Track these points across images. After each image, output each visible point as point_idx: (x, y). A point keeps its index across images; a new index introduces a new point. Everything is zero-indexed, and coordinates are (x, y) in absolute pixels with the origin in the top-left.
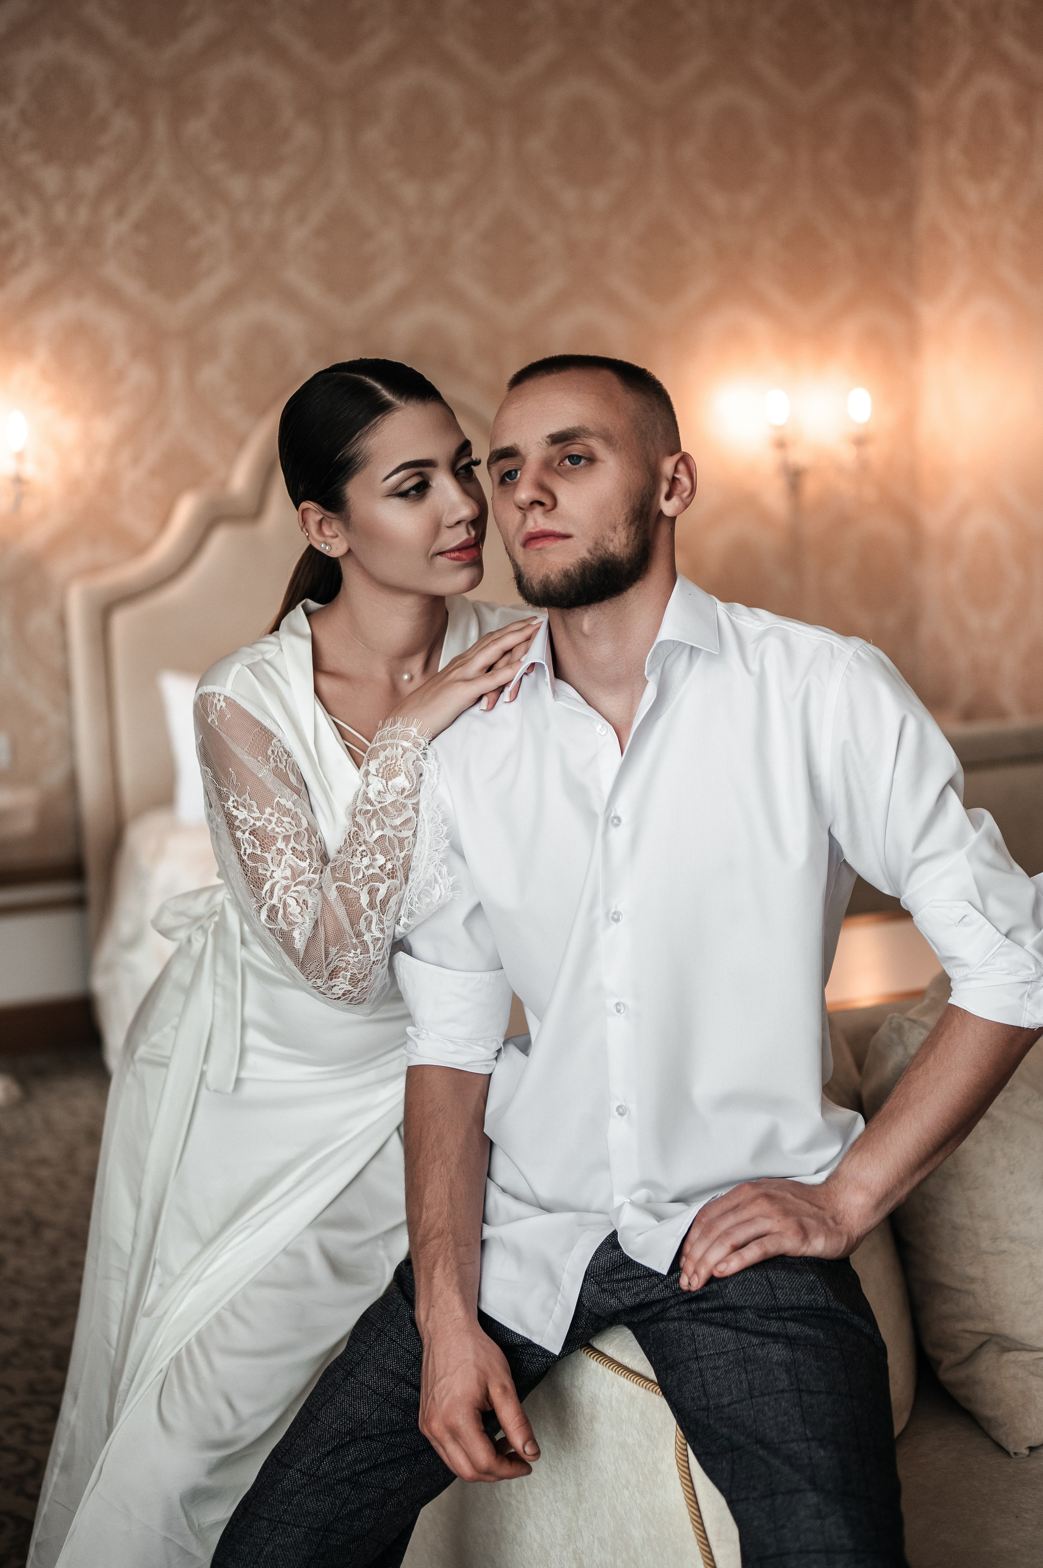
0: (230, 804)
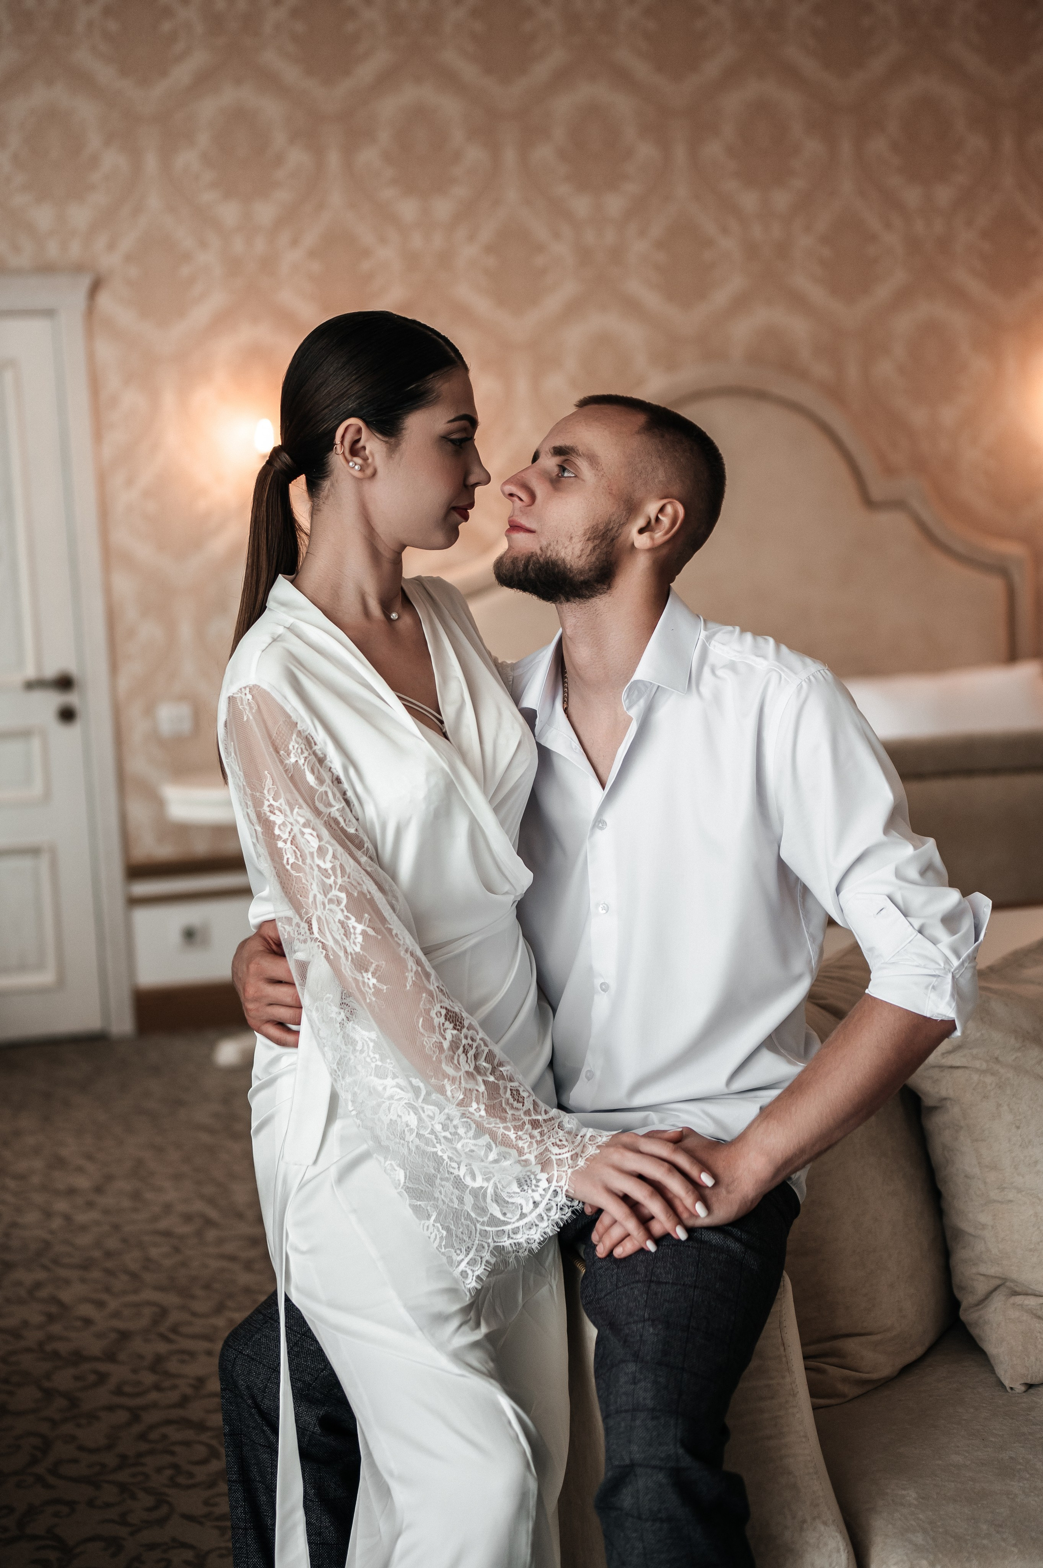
0: (266, 808)
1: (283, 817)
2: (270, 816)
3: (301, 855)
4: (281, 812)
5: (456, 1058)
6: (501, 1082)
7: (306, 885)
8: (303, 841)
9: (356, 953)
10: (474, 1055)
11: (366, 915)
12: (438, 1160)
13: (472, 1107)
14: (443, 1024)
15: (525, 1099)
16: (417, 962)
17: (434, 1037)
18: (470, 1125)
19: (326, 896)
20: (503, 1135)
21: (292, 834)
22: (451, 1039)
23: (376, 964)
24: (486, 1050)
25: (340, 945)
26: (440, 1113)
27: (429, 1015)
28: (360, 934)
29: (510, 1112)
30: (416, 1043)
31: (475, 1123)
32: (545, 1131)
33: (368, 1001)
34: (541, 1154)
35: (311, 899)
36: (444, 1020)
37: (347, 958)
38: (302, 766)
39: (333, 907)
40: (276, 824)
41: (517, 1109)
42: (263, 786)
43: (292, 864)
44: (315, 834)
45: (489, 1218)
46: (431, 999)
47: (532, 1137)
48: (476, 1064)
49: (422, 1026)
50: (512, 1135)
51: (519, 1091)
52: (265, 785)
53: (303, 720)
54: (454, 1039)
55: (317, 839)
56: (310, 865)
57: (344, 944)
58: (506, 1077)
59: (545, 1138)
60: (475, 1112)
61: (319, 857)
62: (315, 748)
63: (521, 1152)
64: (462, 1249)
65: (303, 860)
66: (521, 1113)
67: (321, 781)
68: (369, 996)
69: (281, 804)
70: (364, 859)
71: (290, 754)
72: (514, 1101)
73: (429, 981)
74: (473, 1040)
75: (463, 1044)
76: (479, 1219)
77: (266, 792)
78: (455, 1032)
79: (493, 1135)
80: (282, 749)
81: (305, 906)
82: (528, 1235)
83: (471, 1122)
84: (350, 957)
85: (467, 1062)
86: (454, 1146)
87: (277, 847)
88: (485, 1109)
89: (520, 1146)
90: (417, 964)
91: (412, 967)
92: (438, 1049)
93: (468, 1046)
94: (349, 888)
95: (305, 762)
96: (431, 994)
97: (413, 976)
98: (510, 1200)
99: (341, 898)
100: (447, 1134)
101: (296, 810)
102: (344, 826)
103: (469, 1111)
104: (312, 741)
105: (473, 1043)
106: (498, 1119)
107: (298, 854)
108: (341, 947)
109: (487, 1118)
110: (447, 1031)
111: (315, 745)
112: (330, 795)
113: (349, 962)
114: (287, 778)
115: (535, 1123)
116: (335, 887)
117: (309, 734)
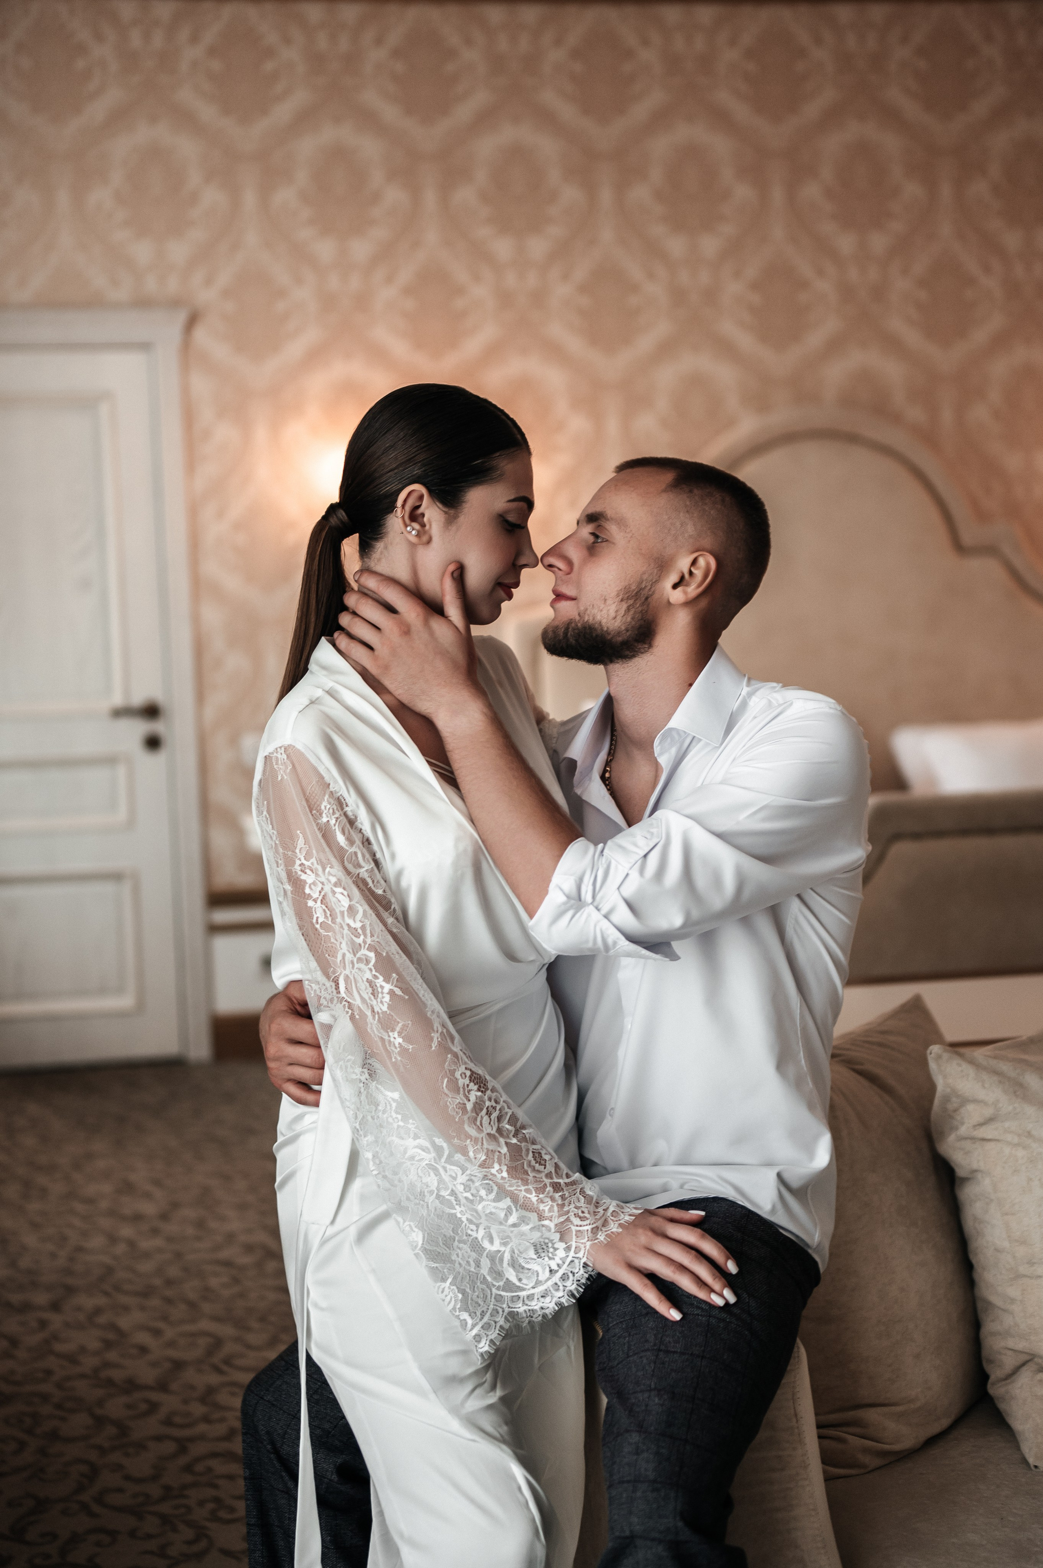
0: (297, 868)
2: (301, 875)
3: (330, 915)
4: (312, 871)
5: (479, 1119)
6: (523, 1144)
7: (336, 944)
8: (333, 900)
9: (383, 1013)
10: (498, 1117)
11: (394, 975)
12: (457, 1222)
13: (494, 1168)
14: (468, 1086)
15: (547, 1162)
16: (442, 1024)
17: (458, 1098)
18: (492, 1187)
19: (355, 955)
20: (524, 1197)
21: (323, 894)
22: (474, 1101)
23: (401, 1024)
24: (510, 1112)
25: (367, 1004)
26: (462, 1174)
27: (454, 1076)
28: (388, 993)
29: (531, 1174)
30: (439, 1104)
31: (497, 1185)
32: (566, 1196)
33: (394, 1060)
34: (561, 1223)
35: (339, 957)
36: (469, 1081)
37: (374, 1017)
38: (333, 825)
39: (362, 966)
40: (307, 883)
41: (539, 1172)
42: (295, 845)
43: (321, 923)
44: (345, 893)
45: (505, 1283)
46: (456, 1060)
47: (553, 1200)
48: (498, 1127)
49: (446, 1087)
50: (533, 1197)
51: (541, 1154)
52: (297, 844)
53: (336, 782)
54: (478, 1101)
55: (348, 899)
56: (340, 924)
57: (371, 1002)
58: (528, 1139)
59: (566, 1202)
60: (496, 1173)
61: (349, 917)
62: (346, 809)
63: (541, 1217)
64: (477, 1312)
65: (332, 919)
66: (543, 1175)
67: (351, 842)
68: (395, 1055)
69: (312, 864)
70: (390, 921)
71: (322, 814)
72: (536, 1163)
73: (453, 1043)
74: (496, 1102)
75: (487, 1106)
76: (495, 1283)
77: (297, 851)
78: (479, 1094)
79: (515, 1199)
80: (314, 809)
81: (333, 966)
83: (493, 1184)
84: (377, 1016)
85: (490, 1124)
86: (475, 1207)
87: (307, 906)
88: (507, 1171)
89: (541, 1208)
90: (442, 1027)
91: (437, 1028)
92: (461, 1110)
93: (492, 1108)
94: (378, 948)
95: (336, 823)
96: (456, 1055)
97: (439, 1037)
98: (527, 1266)
99: (370, 957)
100: (468, 1195)
101: (328, 869)
102: (372, 887)
103: (491, 1173)
104: (344, 802)
105: (497, 1105)
106: (520, 1181)
107: (328, 913)
108: (368, 1006)
109: (509, 1180)
110: (471, 1092)
111: (347, 806)
112: (360, 855)
113: (376, 1022)
114: (320, 836)
115: (556, 1185)
116: (364, 946)
117: (341, 795)
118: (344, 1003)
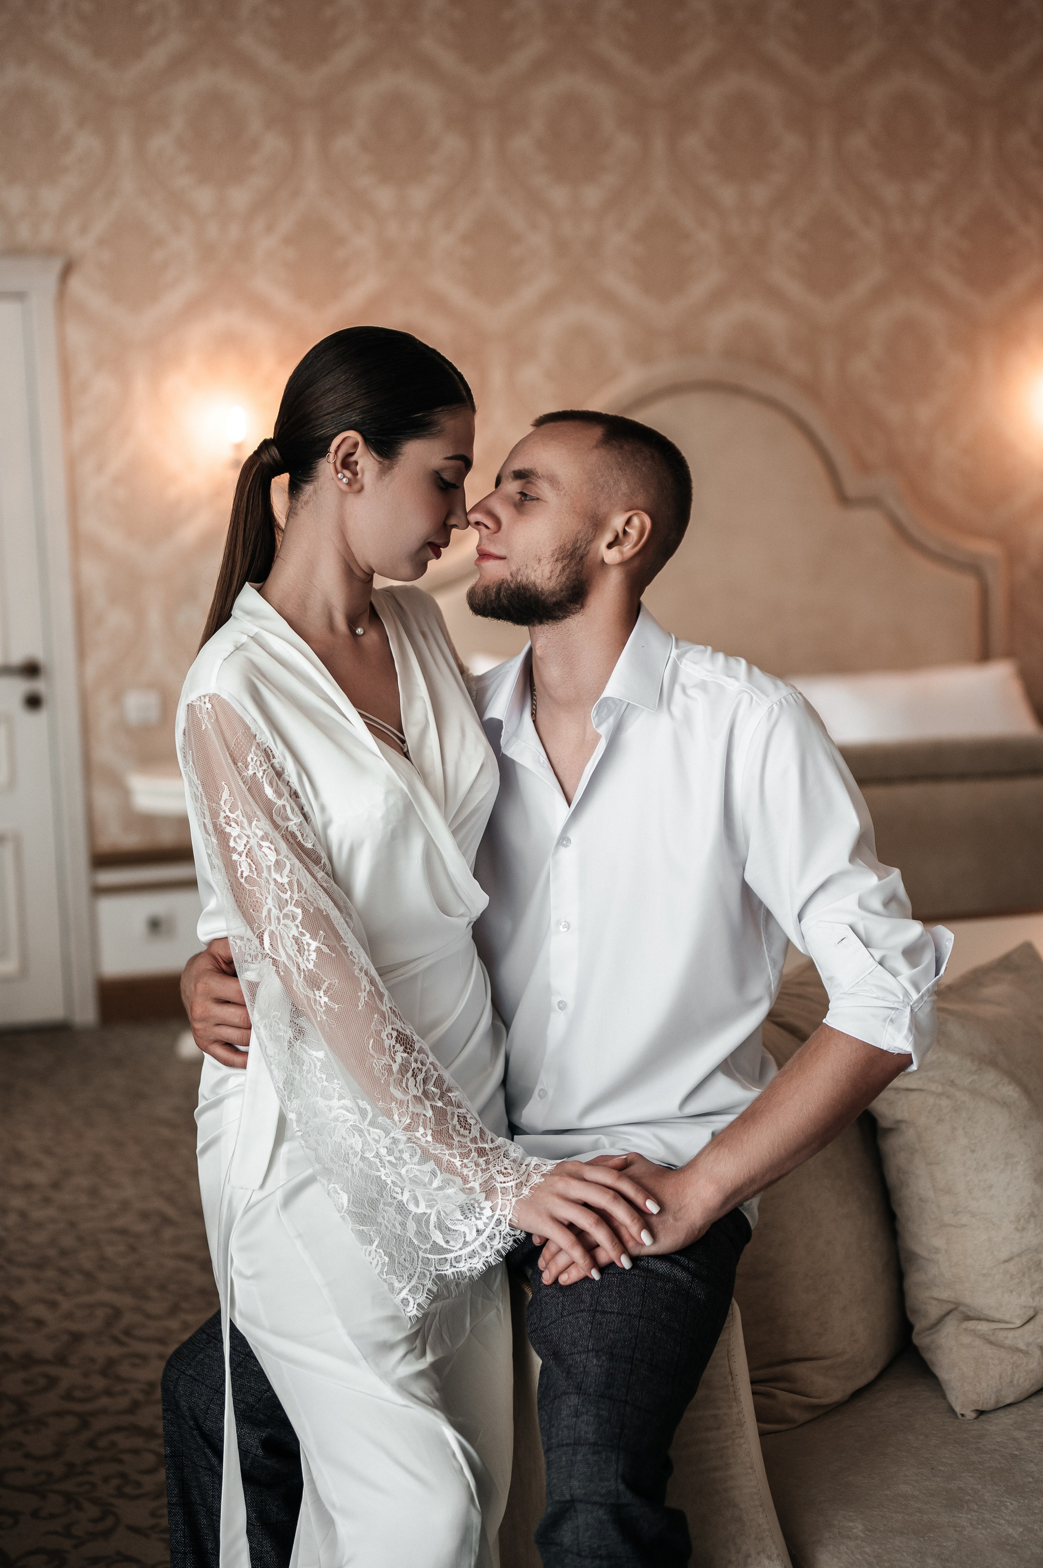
0: (222, 820)
1: (239, 829)
2: (225, 828)
3: (256, 868)
4: (237, 824)
5: (404, 1081)
6: (448, 1108)
7: (261, 900)
8: (259, 853)
9: (308, 970)
10: (423, 1079)
11: (321, 932)
12: (382, 1186)
13: (418, 1131)
14: (394, 1046)
15: (472, 1126)
16: (371, 981)
17: (384, 1059)
18: (415, 1150)
19: (281, 911)
20: (449, 1161)
21: (248, 847)
22: (400, 1063)
23: (328, 983)
24: (436, 1074)
25: (293, 961)
26: (385, 1138)
27: (380, 1036)
28: (314, 951)
29: (457, 1139)
30: (365, 1065)
31: (420, 1149)
32: (490, 1160)
33: (319, 1019)
34: (486, 1182)
35: (265, 913)
36: (395, 1042)
37: (300, 975)
38: (260, 778)
39: (288, 922)
40: (232, 836)
41: (464, 1136)
42: (220, 797)
43: (246, 877)
44: (273, 847)
45: (432, 1245)
46: (382, 1020)
47: (477, 1165)
48: (424, 1089)
49: (372, 1047)
50: (458, 1163)
51: (466, 1118)
52: (221, 796)
53: (263, 733)
54: (403, 1062)
55: (275, 853)
56: (266, 878)
57: (297, 960)
58: (454, 1103)
59: (490, 1166)
60: (421, 1137)
61: (276, 871)
62: (274, 761)
63: (465, 1180)
64: (404, 1275)
65: (258, 873)
66: (468, 1140)
67: (280, 795)
68: (320, 1014)
69: (238, 816)
70: (320, 874)
71: (248, 766)
72: (461, 1128)
73: (382, 1001)
74: (422, 1064)
75: (413, 1067)
76: (421, 1246)
77: (222, 803)
78: (405, 1055)
79: (438, 1162)
80: (240, 761)
81: (257, 921)
82: (471, 1264)
83: (417, 1147)
84: (302, 973)
85: (415, 1086)
86: (398, 1171)
87: (232, 859)
88: (432, 1135)
89: (465, 1174)
90: (371, 983)
91: (365, 987)
92: (387, 1072)
93: (418, 1070)
94: (305, 904)
95: (263, 775)
96: (383, 1015)
97: (366, 996)
98: (453, 1228)
99: (297, 914)
100: (392, 1158)
101: (255, 822)
102: (302, 840)
103: (415, 1136)
104: (271, 754)
105: (423, 1067)
106: (444, 1145)
107: (254, 867)
108: (294, 963)
109: (433, 1144)
110: (397, 1054)
111: (274, 758)
112: (288, 808)
113: (301, 980)
114: (245, 789)
115: (481, 1151)
116: (291, 902)
117: (268, 747)
118: (268, 959)
